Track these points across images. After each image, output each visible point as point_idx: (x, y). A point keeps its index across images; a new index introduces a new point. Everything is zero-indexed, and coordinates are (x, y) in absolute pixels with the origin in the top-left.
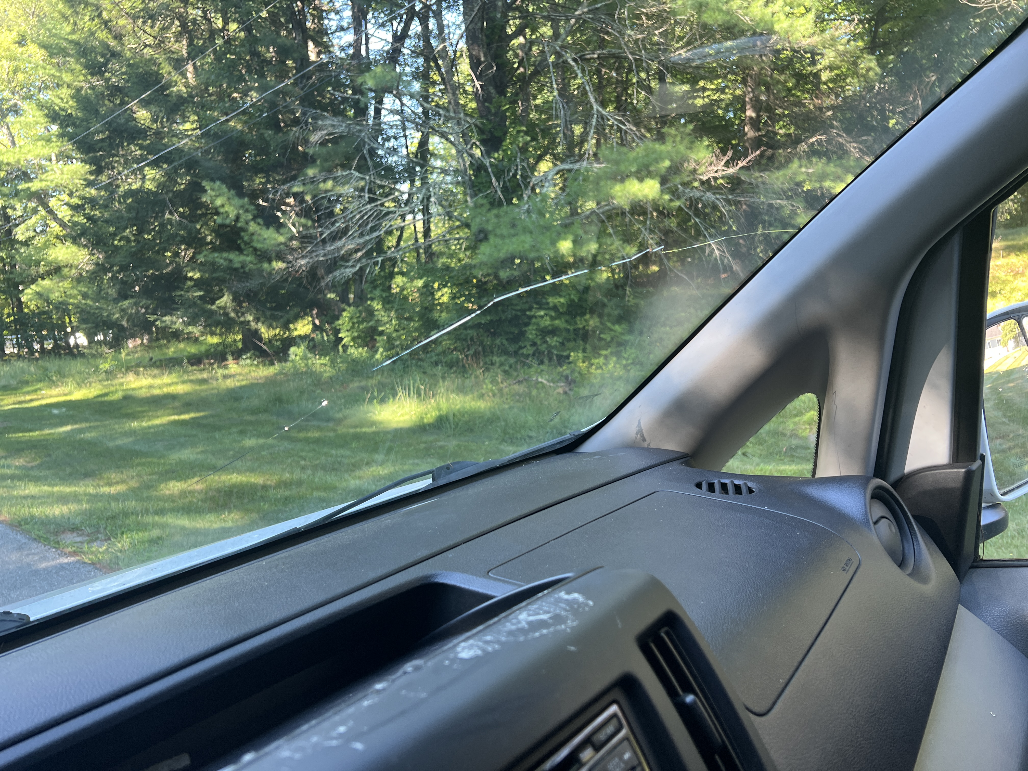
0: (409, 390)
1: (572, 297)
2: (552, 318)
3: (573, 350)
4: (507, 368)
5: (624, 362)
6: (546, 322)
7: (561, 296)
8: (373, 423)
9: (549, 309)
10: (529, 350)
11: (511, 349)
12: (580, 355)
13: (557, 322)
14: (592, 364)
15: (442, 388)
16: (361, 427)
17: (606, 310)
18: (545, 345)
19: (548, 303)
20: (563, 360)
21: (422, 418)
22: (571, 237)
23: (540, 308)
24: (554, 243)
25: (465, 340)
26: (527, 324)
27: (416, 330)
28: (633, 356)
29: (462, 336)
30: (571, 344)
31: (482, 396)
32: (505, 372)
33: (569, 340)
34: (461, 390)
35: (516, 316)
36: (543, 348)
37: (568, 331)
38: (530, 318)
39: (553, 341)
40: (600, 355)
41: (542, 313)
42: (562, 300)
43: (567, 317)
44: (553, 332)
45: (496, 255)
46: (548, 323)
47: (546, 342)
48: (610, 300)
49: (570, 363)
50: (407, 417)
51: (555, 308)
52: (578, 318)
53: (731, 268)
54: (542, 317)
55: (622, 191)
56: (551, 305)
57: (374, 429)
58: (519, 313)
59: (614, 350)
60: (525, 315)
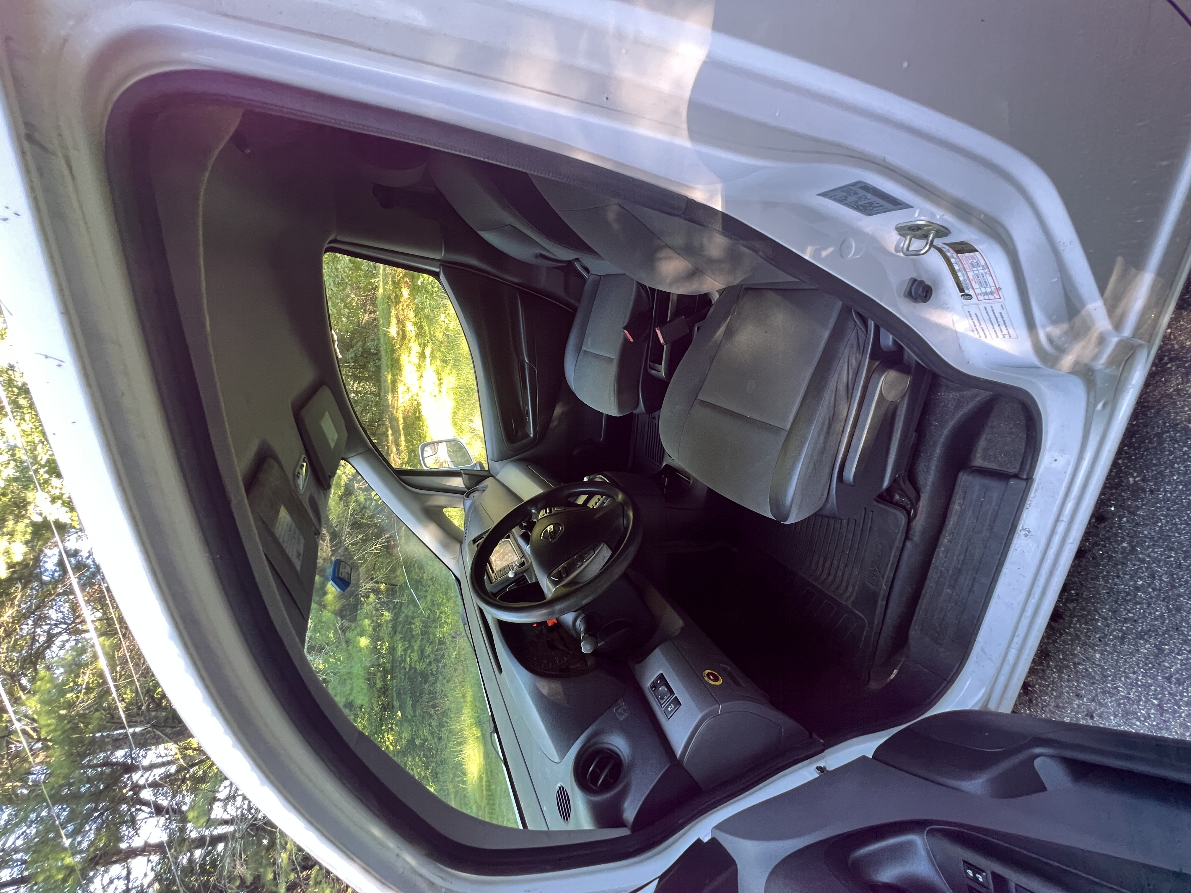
0: (456, 751)
1: (398, 638)
2: (413, 651)
3: (434, 635)
4: (445, 681)
5: (445, 601)
6: (415, 656)
7: (397, 647)
8: (481, 778)
9: (405, 655)
10: (434, 667)
11: (431, 679)
12: (439, 629)
13: (416, 648)
14: (445, 622)
15: (455, 727)
16: (482, 786)
17: (410, 614)
18: (431, 655)
19: (402, 655)
20: (441, 642)
21: (477, 738)
22: (358, 638)
23: (405, 661)
24: (360, 650)
25: (423, 717)
26: (416, 669)
27: (414, 759)
28: (441, 595)
29: (421, 719)
30: (431, 636)
31: (464, 696)
32: (448, 681)
33: (429, 638)
34: (459, 711)
35: (408, 678)
36: (433, 656)
37: (422, 639)
38: (410, 669)
39: (428, 650)
40: (440, 617)
41: (408, 659)
42: (400, 646)
43: (413, 640)
44: (422, 651)
45: (365, 691)
46: (415, 654)
47: (429, 655)
48: (403, 612)
49: (444, 637)
50: (476, 751)
51: (405, 650)
52: (414, 633)
53: (388, 538)
54: (411, 659)
55: (331, 606)
56: (403, 653)
57: (484, 776)
58: (407, 676)
59: (436, 607)
60: (408, 673)
